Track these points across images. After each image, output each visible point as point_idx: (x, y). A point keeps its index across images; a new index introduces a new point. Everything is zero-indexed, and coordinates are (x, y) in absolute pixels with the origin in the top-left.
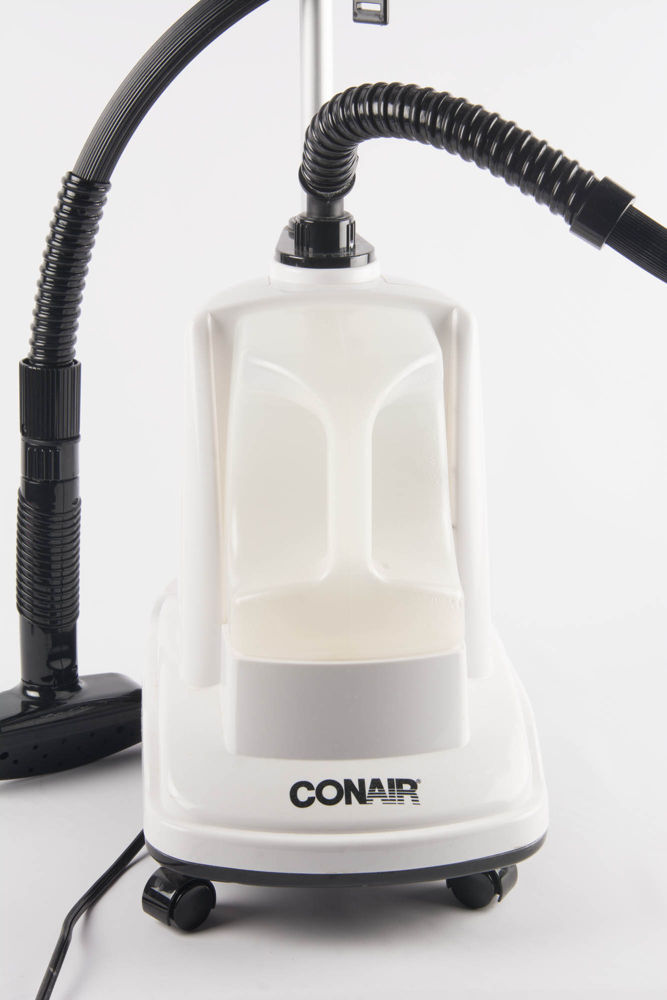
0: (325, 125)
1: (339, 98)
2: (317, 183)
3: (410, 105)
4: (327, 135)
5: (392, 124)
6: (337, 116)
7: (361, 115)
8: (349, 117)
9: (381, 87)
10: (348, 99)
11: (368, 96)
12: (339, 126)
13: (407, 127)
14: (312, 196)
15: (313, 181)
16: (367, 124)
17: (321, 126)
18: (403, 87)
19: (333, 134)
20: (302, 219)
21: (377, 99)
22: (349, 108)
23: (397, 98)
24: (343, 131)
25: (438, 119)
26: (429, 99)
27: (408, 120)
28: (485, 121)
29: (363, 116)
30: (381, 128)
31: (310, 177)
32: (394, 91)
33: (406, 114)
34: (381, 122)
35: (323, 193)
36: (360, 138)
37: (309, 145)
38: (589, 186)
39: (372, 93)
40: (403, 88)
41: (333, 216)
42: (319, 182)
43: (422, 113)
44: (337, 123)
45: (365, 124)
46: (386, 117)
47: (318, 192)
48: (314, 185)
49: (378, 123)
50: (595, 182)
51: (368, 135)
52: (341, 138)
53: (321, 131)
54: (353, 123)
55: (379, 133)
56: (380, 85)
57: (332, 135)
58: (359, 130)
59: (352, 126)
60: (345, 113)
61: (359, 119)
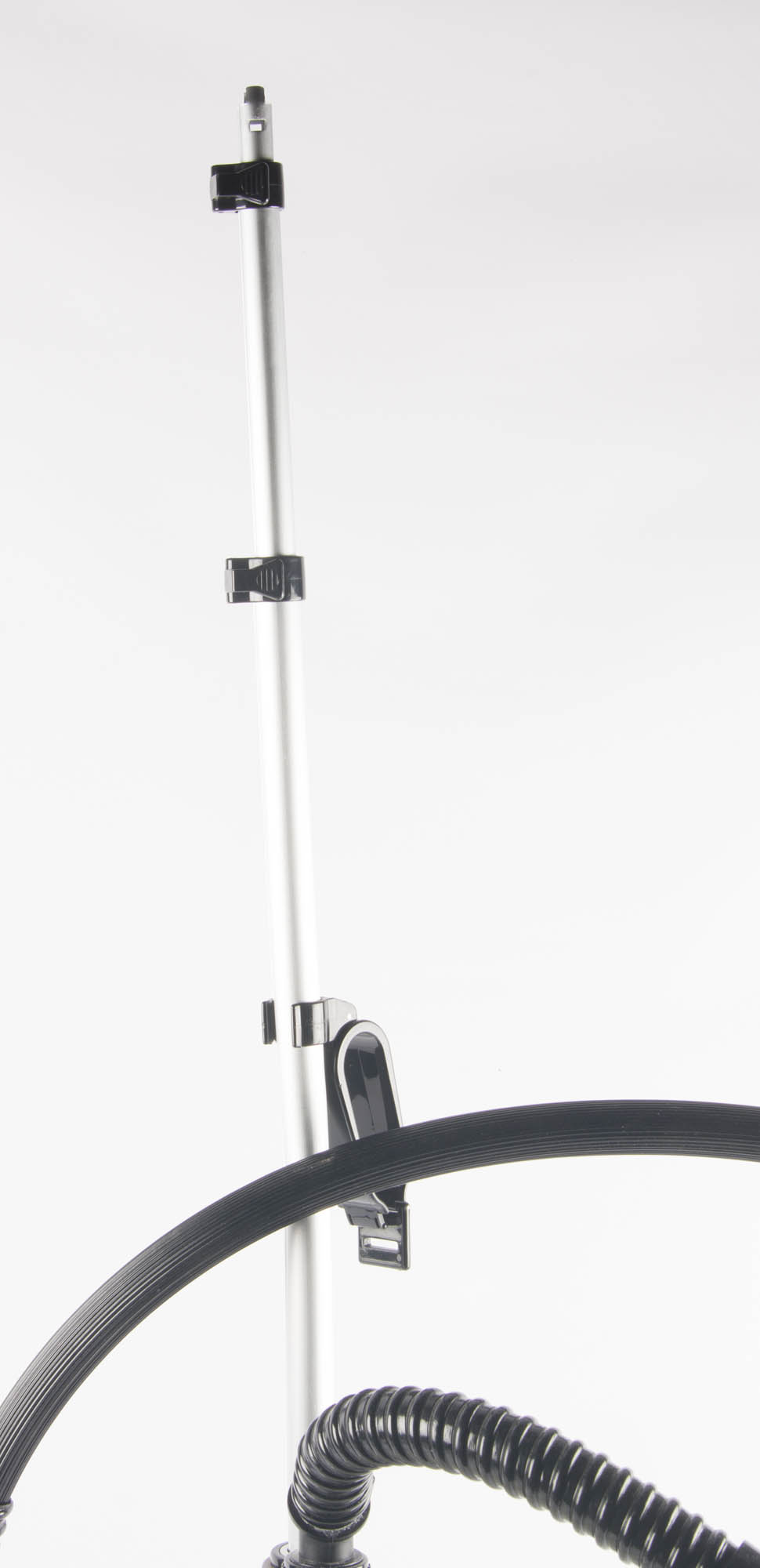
0: (328, 1440)
1: (348, 1405)
2: (314, 1518)
3: (452, 1423)
4: (329, 1456)
5: (425, 1450)
6: (344, 1431)
7: (381, 1433)
8: (363, 1434)
9: (411, 1394)
10: (360, 1409)
11: (391, 1408)
12: (347, 1445)
13: (448, 1456)
14: (305, 1533)
15: (308, 1513)
16: (390, 1446)
17: (320, 1441)
18: (440, 1397)
19: (339, 1456)
20: (292, 1564)
21: (404, 1412)
22: (362, 1421)
23: (434, 1414)
24: (353, 1452)
25: (494, 1450)
26: (480, 1417)
27: (451, 1446)
28: (564, 1453)
29: (384, 1434)
30: (408, 1452)
31: (303, 1507)
32: (429, 1402)
33: (447, 1438)
34: (409, 1445)
35: (323, 1530)
36: (376, 1464)
37: (304, 1466)
38: (721, 1556)
39: (398, 1401)
40: (442, 1398)
41: (339, 1561)
42: (318, 1516)
43: (471, 1436)
44: (344, 1440)
45: (385, 1447)
46: (418, 1440)
47: (316, 1528)
48: (308, 1519)
49: (405, 1446)
50: (730, 1549)
51: (388, 1460)
52: (348, 1461)
53: (322, 1451)
54: (368, 1443)
55: (406, 1459)
56: (407, 1391)
57: (336, 1456)
58: (376, 1453)
59: (367, 1447)
60: (357, 1429)
61: (377, 1438)
